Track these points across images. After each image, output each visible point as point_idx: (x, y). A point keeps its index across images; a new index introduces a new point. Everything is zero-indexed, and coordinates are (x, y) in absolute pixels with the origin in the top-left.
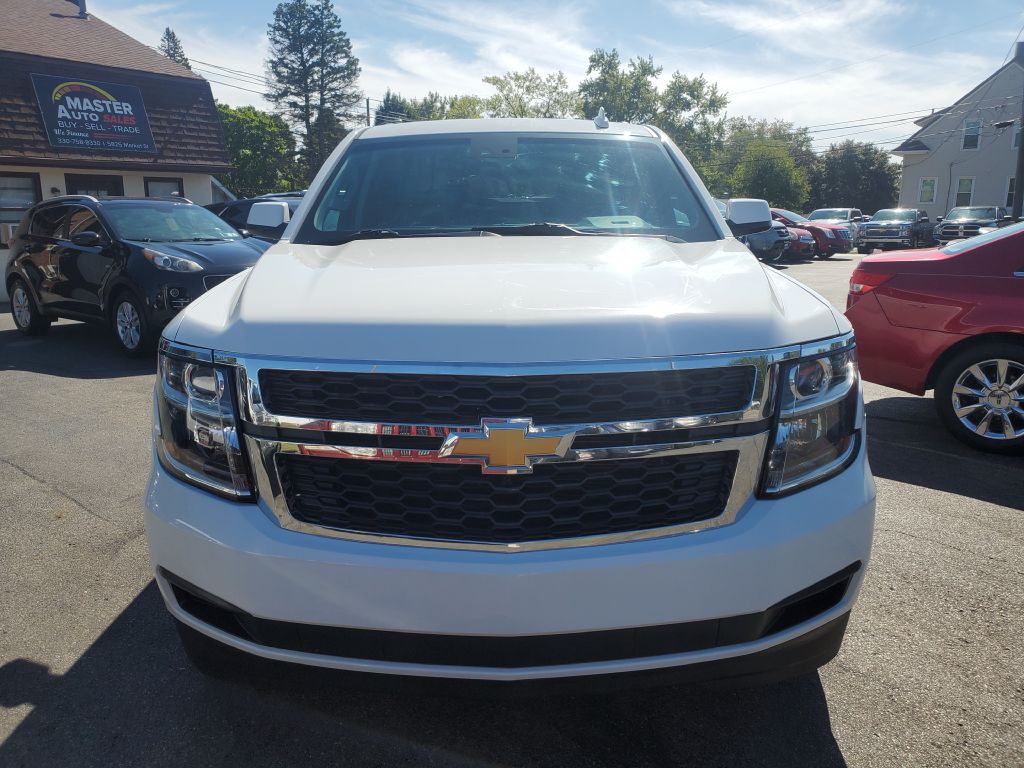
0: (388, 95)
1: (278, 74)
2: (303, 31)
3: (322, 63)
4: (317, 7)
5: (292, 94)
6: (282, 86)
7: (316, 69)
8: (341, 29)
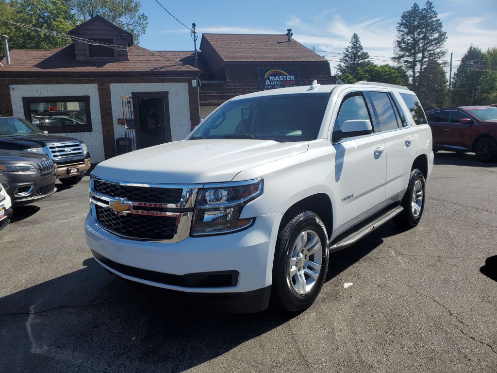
0: (471, 47)
1: (400, 47)
2: (416, 23)
3: (425, 38)
4: (424, 9)
5: (406, 56)
6: (402, 53)
7: (421, 41)
8: (437, 18)
